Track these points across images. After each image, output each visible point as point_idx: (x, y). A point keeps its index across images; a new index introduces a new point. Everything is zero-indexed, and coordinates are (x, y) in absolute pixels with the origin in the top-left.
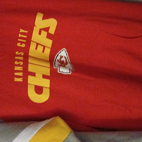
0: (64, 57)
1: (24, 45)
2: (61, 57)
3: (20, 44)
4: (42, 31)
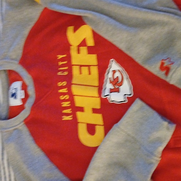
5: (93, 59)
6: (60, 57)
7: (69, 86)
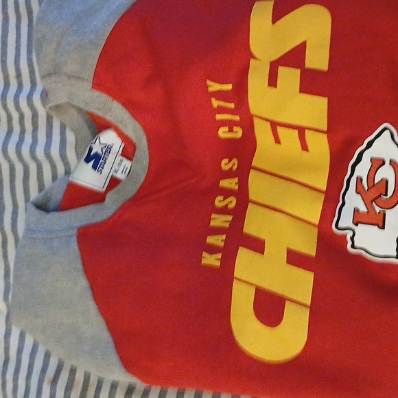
0: (387, 163)
1: (238, 133)
2: (378, 164)
3: (226, 129)
4: (282, 70)
5: (315, 110)
6: (214, 87)
7: (243, 173)
